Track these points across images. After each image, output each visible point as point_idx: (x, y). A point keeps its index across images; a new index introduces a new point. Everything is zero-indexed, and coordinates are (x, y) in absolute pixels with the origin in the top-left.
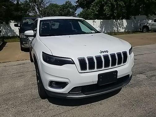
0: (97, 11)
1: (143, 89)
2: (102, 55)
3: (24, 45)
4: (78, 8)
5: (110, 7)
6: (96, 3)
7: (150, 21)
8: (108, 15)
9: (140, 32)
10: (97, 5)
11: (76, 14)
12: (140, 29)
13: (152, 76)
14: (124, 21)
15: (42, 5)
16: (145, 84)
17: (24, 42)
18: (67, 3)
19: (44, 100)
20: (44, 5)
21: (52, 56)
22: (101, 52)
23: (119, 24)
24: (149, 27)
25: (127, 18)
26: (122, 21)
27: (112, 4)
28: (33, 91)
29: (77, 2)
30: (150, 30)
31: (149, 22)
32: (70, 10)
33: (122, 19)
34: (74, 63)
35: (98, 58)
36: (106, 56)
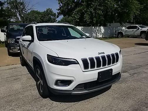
0: (78, 19)
1: (129, 84)
2: (100, 56)
3: (12, 50)
4: (60, 15)
5: (89, 15)
6: (77, 11)
7: (124, 28)
8: (88, 22)
9: (116, 37)
10: (78, 13)
11: (57, 20)
12: (116, 35)
13: (134, 74)
14: (102, 27)
15: (23, 11)
16: (130, 81)
17: (12, 48)
18: (47, 10)
19: (45, 99)
20: (26, 12)
21: (58, 57)
22: (99, 54)
23: (98, 31)
24: (123, 33)
25: (104, 25)
26: (100, 28)
27: (91, 12)
28: (33, 92)
29: (59, 9)
30: (124, 36)
31: (122, 29)
32: (51, 16)
33: (100, 26)
34: (78, 63)
35: (98, 58)
36: (103, 57)
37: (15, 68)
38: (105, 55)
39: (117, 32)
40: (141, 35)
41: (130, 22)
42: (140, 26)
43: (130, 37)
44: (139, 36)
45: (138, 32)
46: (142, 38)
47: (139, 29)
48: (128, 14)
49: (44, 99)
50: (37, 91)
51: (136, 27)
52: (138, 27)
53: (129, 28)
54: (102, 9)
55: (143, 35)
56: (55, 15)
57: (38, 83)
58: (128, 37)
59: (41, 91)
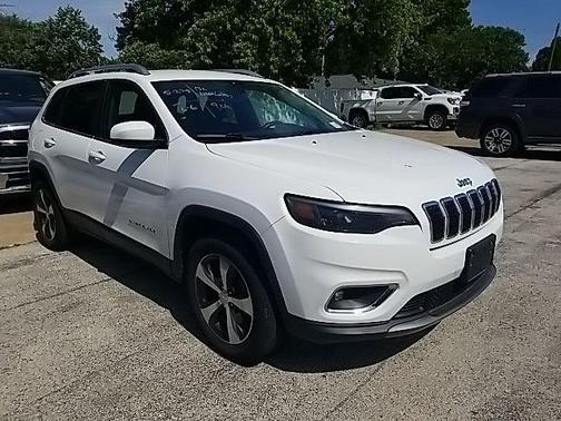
0: (209, 55)
2: (465, 190)
6: (205, 26)
7: (366, 95)
18: (62, 15)
21: (344, 203)
24: (368, 111)
29: (124, 15)
30: (371, 123)
31: (363, 98)
32: (80, 42)
34: (415, 221)
35: (462, 200)
36: (474, 195)
37: (27, 262)
38: (474, 187)
39: (348, 108)
40: (426, 121)
41: (389, 76)
42: (423, 89)
43: (392, 128)
44: (418, 122)
45: (417, 111)
46: (429, 129)
47: (420, 98)
48: (383, 46)
49: (248, 370)
50: (200, 344)
51: (409, 93)
52: (417, 92)
53: (386, 94)
54: (299, 23)
55: (434, 121)
56: (93, 36)
57: (208, 312)
58: (385, 126)
59: (234, 339)
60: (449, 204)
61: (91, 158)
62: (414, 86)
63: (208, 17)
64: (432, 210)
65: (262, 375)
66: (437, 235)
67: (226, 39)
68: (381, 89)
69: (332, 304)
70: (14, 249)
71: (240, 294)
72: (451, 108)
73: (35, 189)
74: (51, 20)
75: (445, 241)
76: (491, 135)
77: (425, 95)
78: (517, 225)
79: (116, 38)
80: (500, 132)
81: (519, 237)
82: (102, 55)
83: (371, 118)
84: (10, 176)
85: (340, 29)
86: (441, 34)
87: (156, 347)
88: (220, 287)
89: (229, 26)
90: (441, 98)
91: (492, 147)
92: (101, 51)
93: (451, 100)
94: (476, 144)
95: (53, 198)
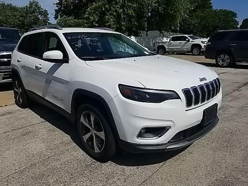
0: (96, 22)
2: (203, 83)
6: (93, 9)
7: (165, 40)
14: (133, 38)
18: (31, 4)
19: (107, 164)
21: (145, 89)
24: (166, 47)
29: (58, 4)
30: (167, 52)
31: (163, 41)
34: (179, 98)
35: (201, 87)
36: (207, 85)
37: (10, 113)
38: (208, 81)
39: (157, 45)
40: (191, 51)
41: (175, 31)
42: (190, 37)
43: (176, 54)
44: (188, 52)
45: (188, 46)
46: (193, 55)
47: (189, 41)
48: (173, 18)
49: (103, 164)
50: (82, 152)
51: (184, 39)
52: (187, 38)
53: (174, 39)
54: (135, 7)
55: (195, 51)
56: (45, 13)
57: (86, 137)
58: (173, 53)
59: (97, 150)
60: (195, 89)
61: (36, 67)
62: (186, 36)
63: (94, 5)
64: (186, 92)
65: (109, 167)
66: (189, 104)
67: (103, 14)
68: (171, 37)
69: (140, 135)
70: (5, 107)
71: (99, 130)
72: (203, 45)
73: (14, 81)
74: (27, 6)
75: (193, 107)
76: (220, 58)
77: (191, 40)
78: (230, 99)
79: (54, 14)
80: (224, 56)
81: (231, 104)
82: (49, 22)
83: (167, 50)
84: (5, 75)
85: (153, 10)
86: (199, 13)
87: (63, 153)
88: (91, 126)
89: (104, 9)
90: (198, 41)
91: (221, 63)
92: (49, 20)
93: (203, 42)
94: (213, 61)
95: (21, 85)
